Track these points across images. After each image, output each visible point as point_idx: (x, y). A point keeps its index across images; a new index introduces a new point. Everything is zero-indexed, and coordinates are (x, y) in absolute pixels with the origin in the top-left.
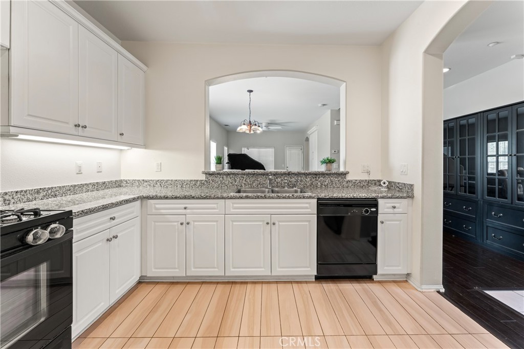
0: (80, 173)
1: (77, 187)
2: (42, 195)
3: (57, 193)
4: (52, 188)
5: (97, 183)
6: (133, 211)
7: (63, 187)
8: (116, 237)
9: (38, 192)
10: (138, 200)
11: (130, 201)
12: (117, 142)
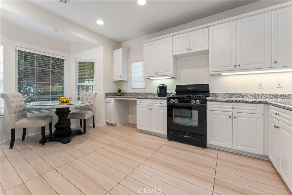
0: (260, 87)
2: (236, 96)
3: (244, 96)
4: (241, 94)
5: (275, 94)
6: (256, 110)
7: (248, 94)
8: (235, 118)
9: (234, 95)
10: (260, 104)
11: (250, 102)
12: (272, 68)
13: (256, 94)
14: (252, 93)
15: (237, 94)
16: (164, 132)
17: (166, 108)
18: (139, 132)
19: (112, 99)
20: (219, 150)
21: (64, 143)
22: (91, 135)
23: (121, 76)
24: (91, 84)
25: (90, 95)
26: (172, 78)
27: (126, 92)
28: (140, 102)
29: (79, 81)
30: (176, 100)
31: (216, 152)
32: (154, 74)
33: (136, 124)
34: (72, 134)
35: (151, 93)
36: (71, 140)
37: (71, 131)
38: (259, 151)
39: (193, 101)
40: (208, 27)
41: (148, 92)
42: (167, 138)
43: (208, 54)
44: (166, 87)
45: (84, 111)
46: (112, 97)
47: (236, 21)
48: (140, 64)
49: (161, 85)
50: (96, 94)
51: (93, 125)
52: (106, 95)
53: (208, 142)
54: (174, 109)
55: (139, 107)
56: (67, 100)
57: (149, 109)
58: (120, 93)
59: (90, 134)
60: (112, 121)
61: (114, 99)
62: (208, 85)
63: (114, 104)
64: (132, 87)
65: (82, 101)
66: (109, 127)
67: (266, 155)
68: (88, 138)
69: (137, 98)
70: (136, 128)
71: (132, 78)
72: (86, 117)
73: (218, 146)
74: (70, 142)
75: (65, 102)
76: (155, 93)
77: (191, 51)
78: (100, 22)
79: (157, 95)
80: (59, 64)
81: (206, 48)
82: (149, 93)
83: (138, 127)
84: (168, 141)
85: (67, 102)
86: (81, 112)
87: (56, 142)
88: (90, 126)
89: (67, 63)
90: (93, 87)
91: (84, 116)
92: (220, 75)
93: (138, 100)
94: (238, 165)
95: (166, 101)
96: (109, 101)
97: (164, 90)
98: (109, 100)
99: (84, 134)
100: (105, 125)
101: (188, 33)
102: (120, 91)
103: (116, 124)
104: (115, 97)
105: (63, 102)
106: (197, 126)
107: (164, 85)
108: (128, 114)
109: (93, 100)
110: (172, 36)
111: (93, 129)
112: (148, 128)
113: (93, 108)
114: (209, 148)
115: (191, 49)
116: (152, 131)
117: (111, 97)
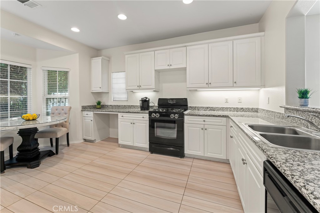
0: (227, 102)
1: (224, 109)
2: (209, 109)
3: (215, 109)
4: (213, 107)
5: (237, 108)
6: (221, 122)
7: (218, 107)
8: (206, 129)
9: (208, 108)
10: (224, 117)
11: (216, 116)
12: (233, 87)
13: (223, 108)
14: (221, 107)
15: (210, 107)
16: (147, 146)
17: (148, 122)
18: (121, 147)
19: (90, 113)
20: (194, 158)
21: (32, 168)
22: (65, 155)
23: (100, 88)
24: (64, 96)
25: (63, 110)
26: (154, 91)
27: (106, 104)
28: (122, 116)
29: (48, 93)
30: (157, 114)
31: (192, 160)
32: (136, 87)
33: (118, 139)
34: (41, 156)
35: (134, 106)
36: (40, 164)
37: (40, 153)
38: (222, 156)
39: (172, 115)
40: (185, 46)
41: (130, 105)
42: (149, 151)
43: (186, 70)
44: (149, 100)
45: (55, 127)
46: (91, 111)
47: (207, 45)
48: (122, 75)
49: (143, 98)
50: (70, 108)
51: (67, 143)
52: (83, 109)
53: (185, 152)
54: (155, 123)
55: (121, 122)
56: (35, 117)
57: (131, 123)
58: (99, 106)
59: (63, 154)
60: (90, 137)
61: (92, 112)
62: (186, 99)
63: (92, 119)
64: (113, 99)
65: (53, 116)
66: (87, 144)
67: (228, 159)
68: (61, 159)
69: (119, 112)
70: (118, 142)
71: (113, 89)
72: (59, 136)
73: (193, 155)
74: (39, 166)
75: (30, 120)
76: (138, 106)
77: (171, 67)
78: (75, 30)
79: (140, 108)
80: (20, 71)
81: (184, 66)
82: (132, 106)
83: (120, 142)
84: (150, 154)
85: (33, 120)
86: (52, 129)
87: (20, 168)
88: (63, 144)
89: (31, 71)
91: (56, 134)
92: (196, 90)
93: (119, 114)
94: (207, 170)
95: (148, 115)
96: (86, 116)
97: (146, 103)
98: (87, 114)
99: (56, 154)
100: (82, 142)
101: (169, 50)
102: (100, 104)
103: (95, 140)
104: (93, 111)
105: (29, 120)
106: (176, 138)
107: (147, 98)
108: (109, 128)
109: (67, 115)
110: (154, 51)
111: (67, 148)
112: (130, 143)
113: (68, 124)
114: (187, 157)
115: (171, 65)
116: (134, 145)
117: (88, 111)
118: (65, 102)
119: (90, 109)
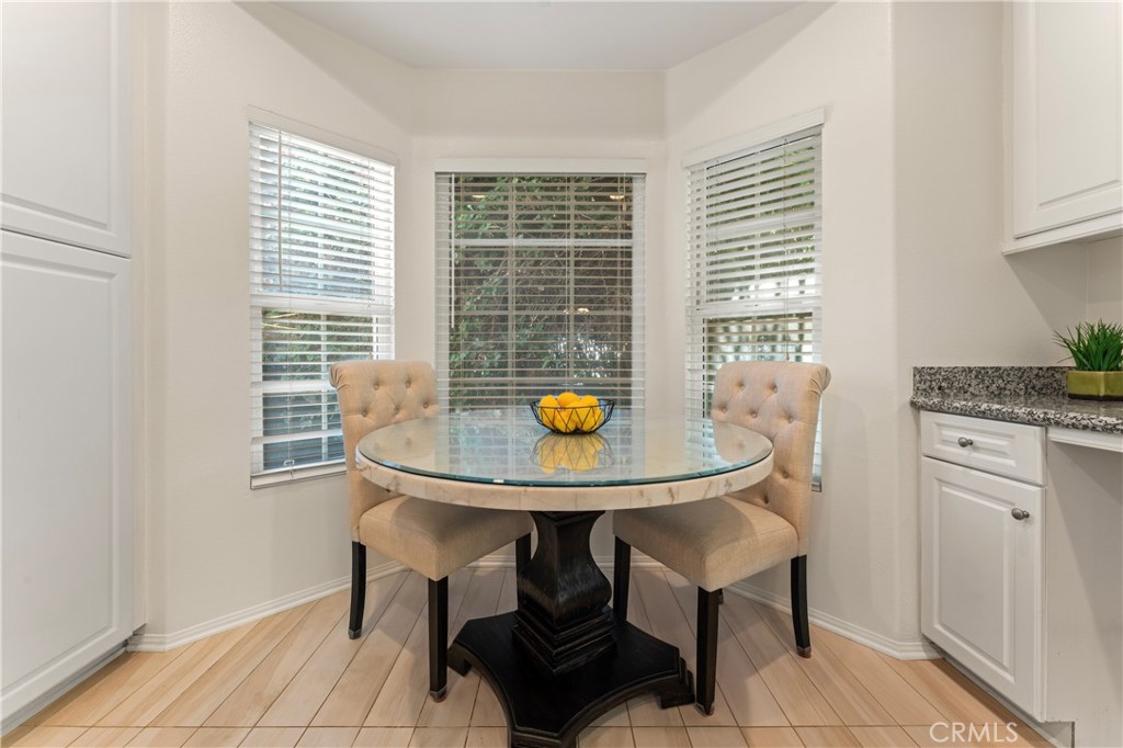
24: (795, 301)
25: (774, 387)
46: (1010, 418)
50: (823, 378)
52: (926, 392)
63: (1031, 499)
90: (808, 325)
98: (965, 445)
104: (1046, 423)
113: (799, 488)
117: (983, 415)
118: (801, 337)
119: (998, 395)
